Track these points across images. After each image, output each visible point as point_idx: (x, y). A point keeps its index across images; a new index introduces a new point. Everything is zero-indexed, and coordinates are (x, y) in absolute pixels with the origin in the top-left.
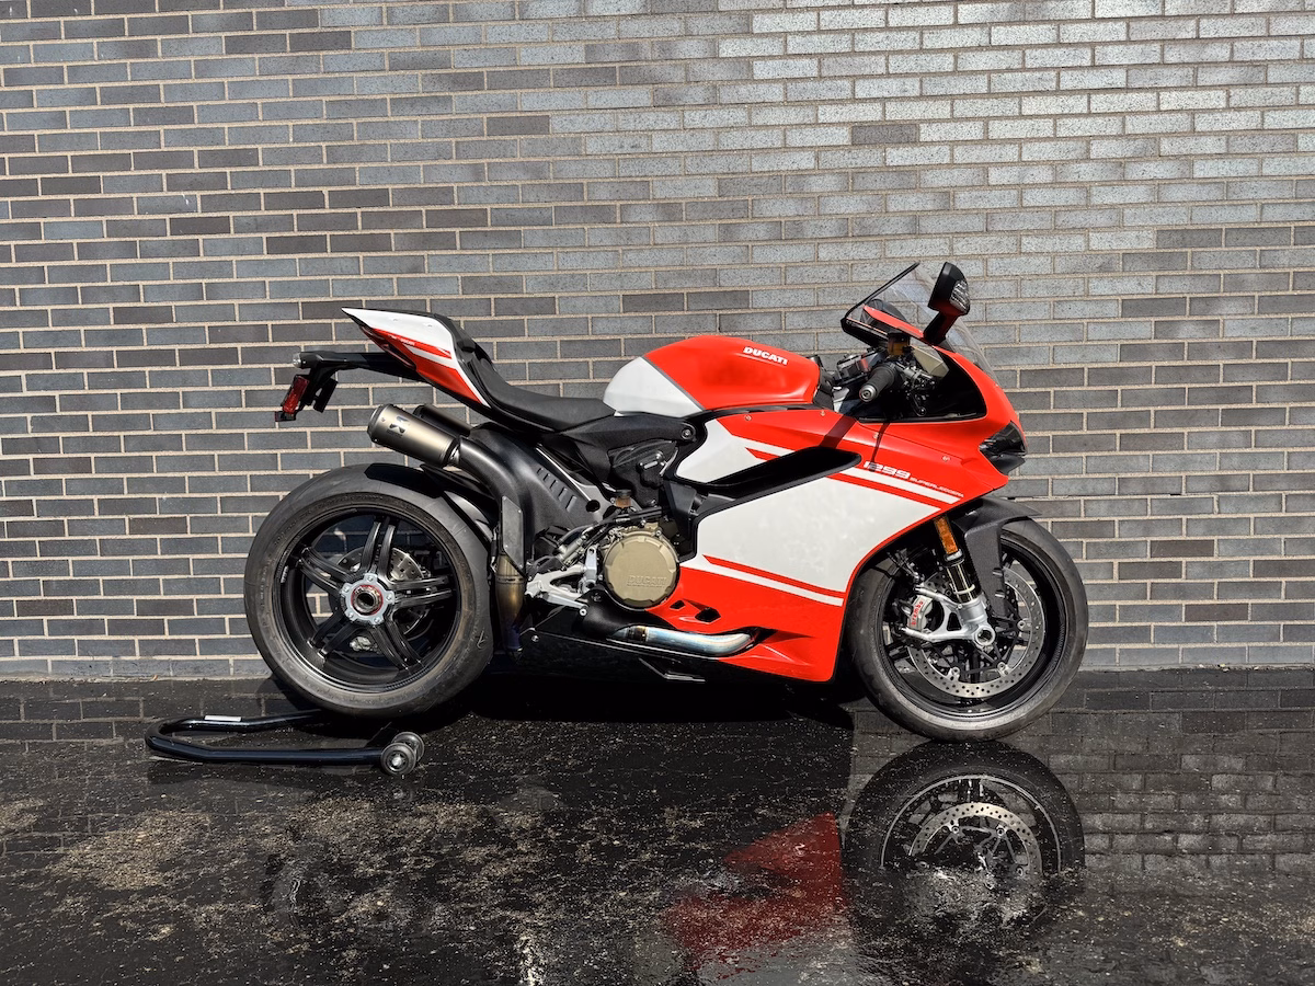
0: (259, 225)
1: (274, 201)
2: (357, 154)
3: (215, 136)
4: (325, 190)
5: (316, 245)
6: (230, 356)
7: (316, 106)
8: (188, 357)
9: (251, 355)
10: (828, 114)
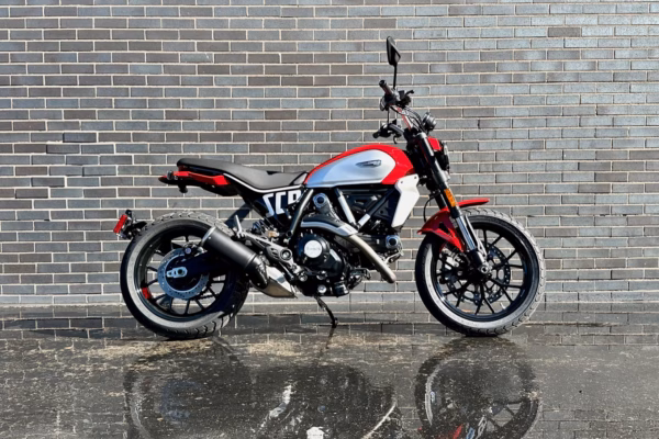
0: (245, 70)
1: (252, 58)
2: (297, 36)
3: (222, 24)
4: (280, 54)
5: (275, 81)
6: (227, 138)
7: (277, 10)
8: (204, 137)
9: (238, 138)
10: (536, 21)
